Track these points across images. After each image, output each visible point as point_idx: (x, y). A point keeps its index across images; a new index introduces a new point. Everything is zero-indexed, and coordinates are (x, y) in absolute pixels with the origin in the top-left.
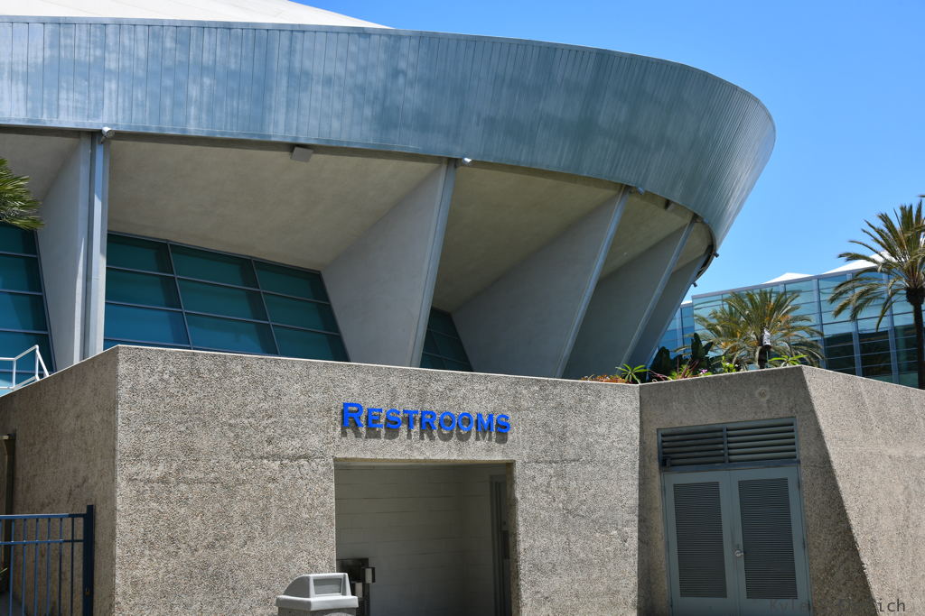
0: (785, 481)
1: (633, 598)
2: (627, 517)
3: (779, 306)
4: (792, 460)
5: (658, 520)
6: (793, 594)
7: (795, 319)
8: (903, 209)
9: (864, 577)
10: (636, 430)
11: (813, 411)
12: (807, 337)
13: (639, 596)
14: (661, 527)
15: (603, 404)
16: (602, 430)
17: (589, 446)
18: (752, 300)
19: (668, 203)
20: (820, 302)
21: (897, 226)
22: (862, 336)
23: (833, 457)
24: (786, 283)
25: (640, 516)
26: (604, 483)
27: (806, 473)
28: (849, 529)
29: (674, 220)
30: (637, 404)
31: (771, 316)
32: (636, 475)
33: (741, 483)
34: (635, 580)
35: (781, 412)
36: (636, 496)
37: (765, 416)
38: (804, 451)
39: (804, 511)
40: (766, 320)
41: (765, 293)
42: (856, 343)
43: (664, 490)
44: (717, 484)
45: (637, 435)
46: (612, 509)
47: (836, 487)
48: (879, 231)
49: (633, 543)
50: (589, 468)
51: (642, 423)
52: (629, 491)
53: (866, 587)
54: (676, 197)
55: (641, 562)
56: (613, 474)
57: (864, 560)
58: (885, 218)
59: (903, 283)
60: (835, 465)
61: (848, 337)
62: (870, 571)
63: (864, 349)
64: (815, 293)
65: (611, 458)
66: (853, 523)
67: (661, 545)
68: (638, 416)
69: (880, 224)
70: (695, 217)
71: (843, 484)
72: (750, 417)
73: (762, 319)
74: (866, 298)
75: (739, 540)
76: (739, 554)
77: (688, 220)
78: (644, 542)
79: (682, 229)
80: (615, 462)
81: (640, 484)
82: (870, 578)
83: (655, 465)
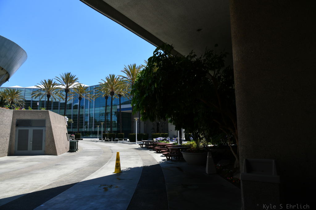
0: (43, 130)
1: (7, 151)
2: (8, 135)
3: (17, 93)
4: (44, 126)
5: (14, 136)
6: (42, 150)
7: (20, 96)
8: (49, 80)
9: (55, 146)
10: (11, 119)
11: (50, 118)
12: (22, 100)
13: (8, 151)
14: (14, 138)
15: (6, 113)
16: (5, 118)
17: (2, 121)
18: (11, 91)
19: (2, 69)
20: (25, 93)
21: (47, 83)
22: (33, 101)
23: (52, 126)
24: (18, 88)
25: (10, 135)
26: (4, 129)
27: (47, 129)
28: (54, 138)
29: (3, 72)
30: (12, 114)
31: (15, 94)
32: (10, 128)
33: (33, 130)
34: (8, 148)
35: (43, 118)
36: (10, 131)
37: (40, 118)
38: (47, 125)
39: (45, 135)
40: (14, 95)
41: (14, 89)
42: (31, 103)
43: (16, 130)
44: (28, 130)
45: (12, 120)
46: (5, 134)
47: (52, 131)
48: (43, 83)
49: (8, 140)
50: (2, 126)
51: (13, 117)
52: (9, 131)
53: (55, 148)
54: (5, 68)
55: (9, 144)
56: (6, 127)
57: (55, 143)
58: (45, 81)
59: (47, 93)
60: (52, 128)
61: (30, 101)
62: (56, 145)
63: (33, 104)
64: (24, 91)
65: (6, 124)
66: (54, 137)
67: (14, 141)
68: (12, 116)
69: (44, 82)
70: (7, 73)
71: (53, 131)
72: (37, 118)
73: (12, 95)
74: (39, 95)
75: (32, 140)
76: (31, 143)
77: (5, 73)
78: (10, 140)
79: (4, 74)
80: (7, 124)
81: (11, 129)
82: (56, 146)
83: (15, 126)
